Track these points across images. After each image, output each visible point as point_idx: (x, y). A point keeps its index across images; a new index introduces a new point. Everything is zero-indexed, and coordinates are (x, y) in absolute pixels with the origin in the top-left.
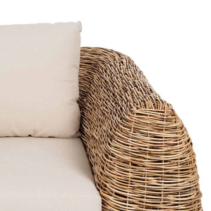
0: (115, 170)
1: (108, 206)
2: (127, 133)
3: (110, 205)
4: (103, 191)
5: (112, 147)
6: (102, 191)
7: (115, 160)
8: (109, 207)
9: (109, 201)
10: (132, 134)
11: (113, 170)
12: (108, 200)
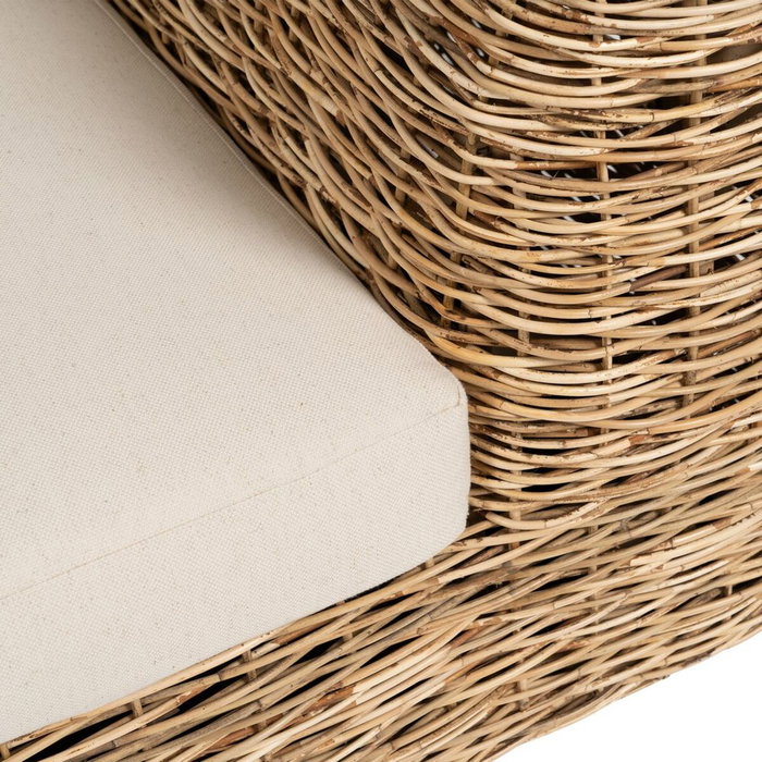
0: (513, 225)
1: (497, 402)
2: (569, 14)
3: (511, 398)
4: (453, 334)
5: (477, 104)
6: (448, 338)
7: (508, 173)
8: (507, 411)
9: (501, 378)
10: (608, 16)
11: (504, 227)
12: (493, 375)
